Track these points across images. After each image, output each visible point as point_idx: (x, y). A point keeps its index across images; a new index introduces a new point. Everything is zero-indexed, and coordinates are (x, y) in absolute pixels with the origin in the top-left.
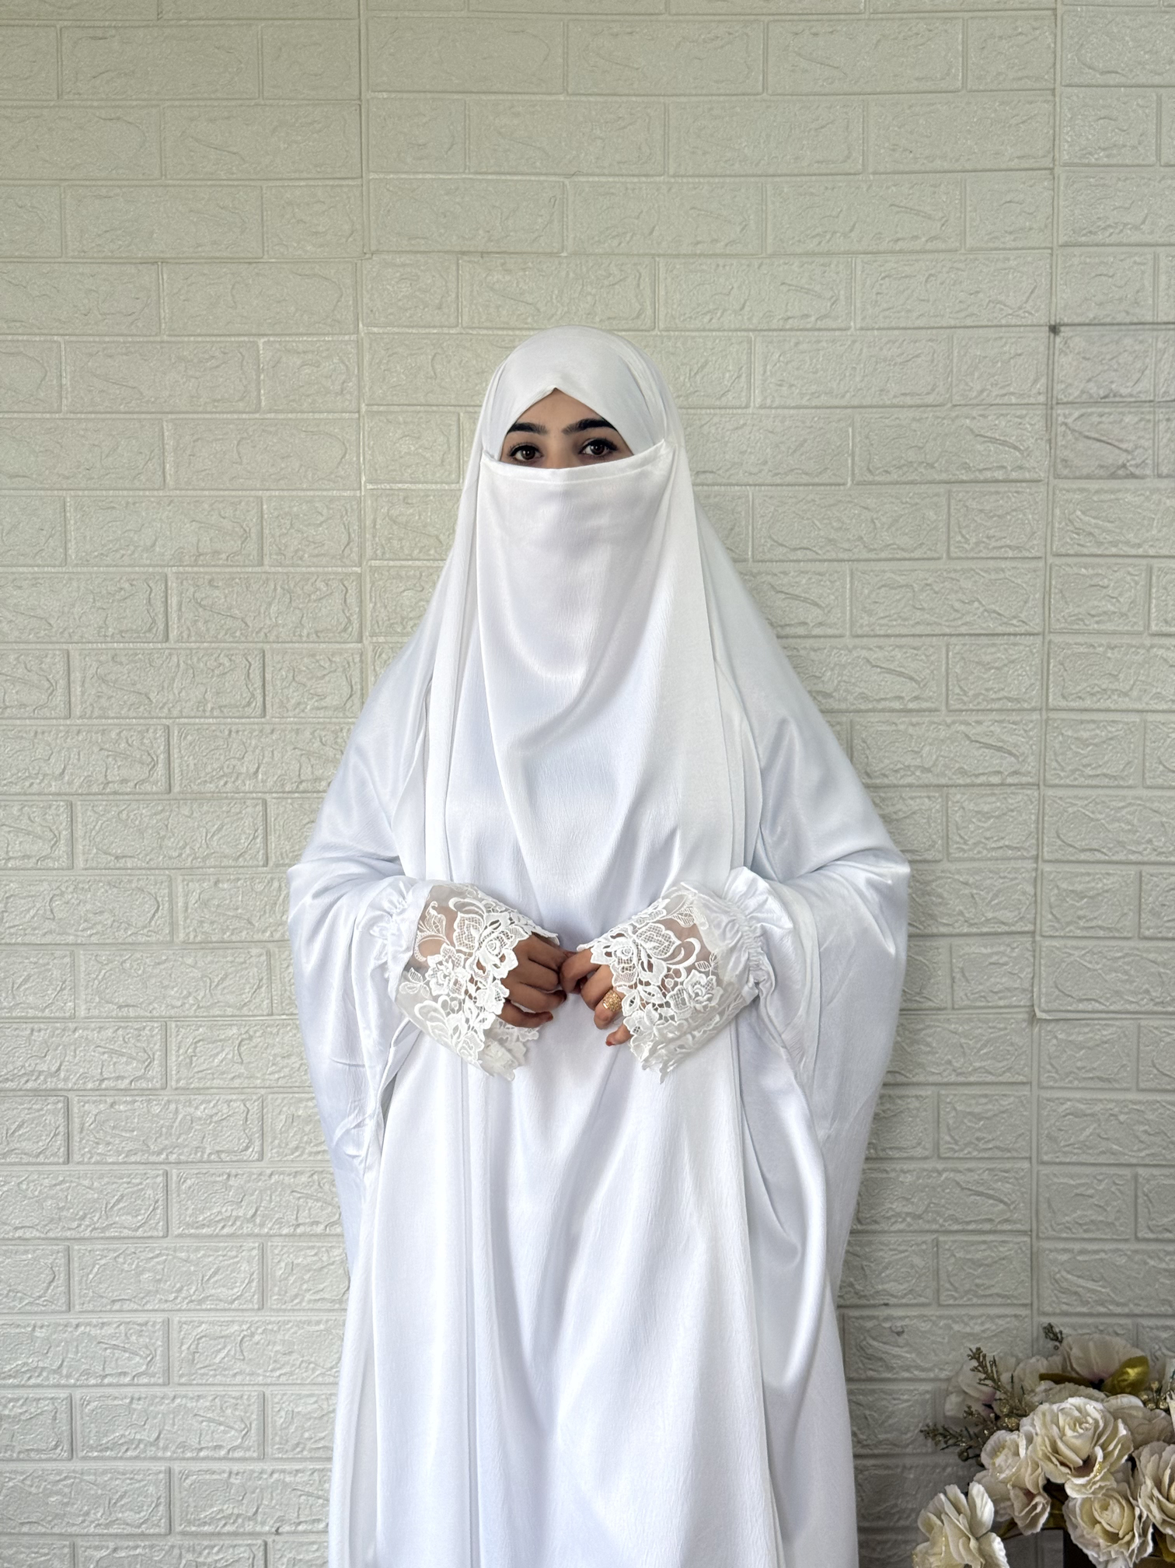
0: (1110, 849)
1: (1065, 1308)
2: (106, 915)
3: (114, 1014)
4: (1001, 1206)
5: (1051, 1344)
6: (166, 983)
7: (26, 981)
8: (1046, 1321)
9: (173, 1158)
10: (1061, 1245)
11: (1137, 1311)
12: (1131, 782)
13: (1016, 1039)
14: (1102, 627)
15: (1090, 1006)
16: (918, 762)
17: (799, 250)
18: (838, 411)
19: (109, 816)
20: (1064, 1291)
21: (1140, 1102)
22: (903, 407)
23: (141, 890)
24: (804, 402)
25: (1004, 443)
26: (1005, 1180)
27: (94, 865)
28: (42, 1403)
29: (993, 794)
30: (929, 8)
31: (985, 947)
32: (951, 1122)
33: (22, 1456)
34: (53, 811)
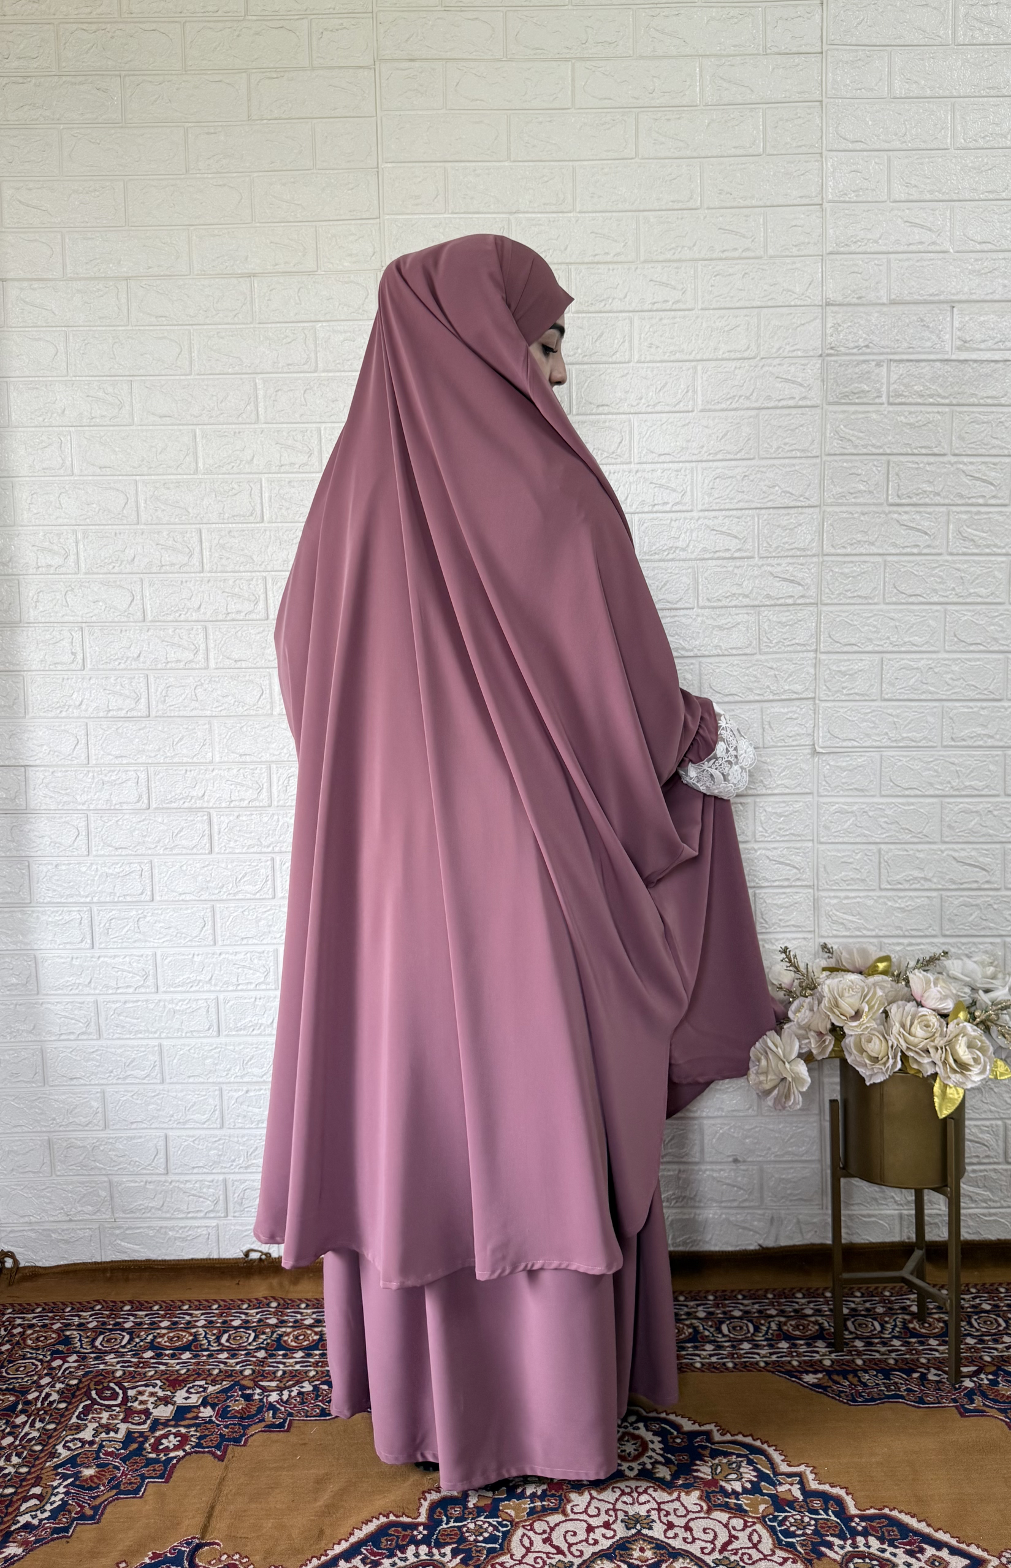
0: (862, 644)
1: (835, 932)
2: (230, 697)
3: (237, 760)
4: (795, 870)
5: (827, 955)
6: (269, 740)
7: (181, 739)
8: (822, 941)
9: (277, 849)
10: (832, 894)
11: (881, 933)
12: (876, 601)
13: (803, 766)
14: (858, 501)
15: (850, 744)
16: (740, 591)
17: (660, 259)
18: (687, 363)
19: (230, 634)
20: (834, 922)
21: (882, 804)
22: (729, 360)
23: (252, 681)
24: (666, 358)
25: (794, 382)
26: (797, 854)
27: (221, 666)
28: (200, 1002)
29: (789, 611)
30: (741, 102)
31: (784, 708)
32: (763, 818)
33: (188, 1035)
34: (194, 632)
